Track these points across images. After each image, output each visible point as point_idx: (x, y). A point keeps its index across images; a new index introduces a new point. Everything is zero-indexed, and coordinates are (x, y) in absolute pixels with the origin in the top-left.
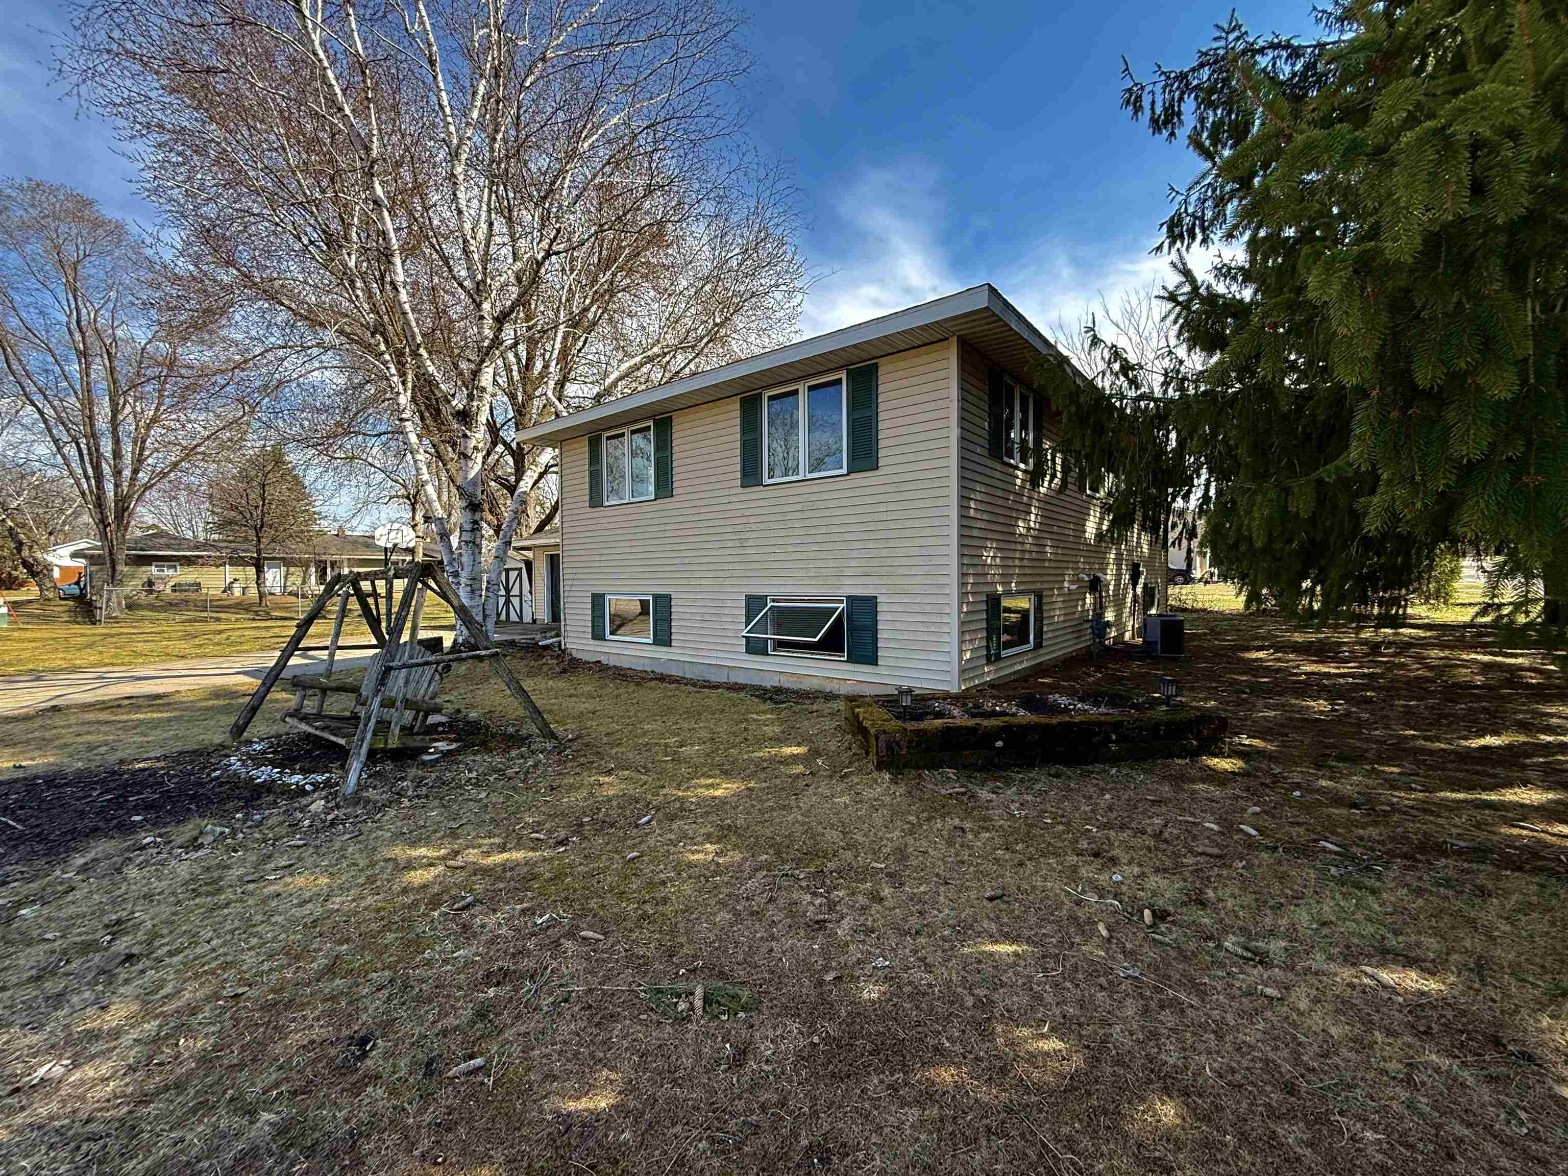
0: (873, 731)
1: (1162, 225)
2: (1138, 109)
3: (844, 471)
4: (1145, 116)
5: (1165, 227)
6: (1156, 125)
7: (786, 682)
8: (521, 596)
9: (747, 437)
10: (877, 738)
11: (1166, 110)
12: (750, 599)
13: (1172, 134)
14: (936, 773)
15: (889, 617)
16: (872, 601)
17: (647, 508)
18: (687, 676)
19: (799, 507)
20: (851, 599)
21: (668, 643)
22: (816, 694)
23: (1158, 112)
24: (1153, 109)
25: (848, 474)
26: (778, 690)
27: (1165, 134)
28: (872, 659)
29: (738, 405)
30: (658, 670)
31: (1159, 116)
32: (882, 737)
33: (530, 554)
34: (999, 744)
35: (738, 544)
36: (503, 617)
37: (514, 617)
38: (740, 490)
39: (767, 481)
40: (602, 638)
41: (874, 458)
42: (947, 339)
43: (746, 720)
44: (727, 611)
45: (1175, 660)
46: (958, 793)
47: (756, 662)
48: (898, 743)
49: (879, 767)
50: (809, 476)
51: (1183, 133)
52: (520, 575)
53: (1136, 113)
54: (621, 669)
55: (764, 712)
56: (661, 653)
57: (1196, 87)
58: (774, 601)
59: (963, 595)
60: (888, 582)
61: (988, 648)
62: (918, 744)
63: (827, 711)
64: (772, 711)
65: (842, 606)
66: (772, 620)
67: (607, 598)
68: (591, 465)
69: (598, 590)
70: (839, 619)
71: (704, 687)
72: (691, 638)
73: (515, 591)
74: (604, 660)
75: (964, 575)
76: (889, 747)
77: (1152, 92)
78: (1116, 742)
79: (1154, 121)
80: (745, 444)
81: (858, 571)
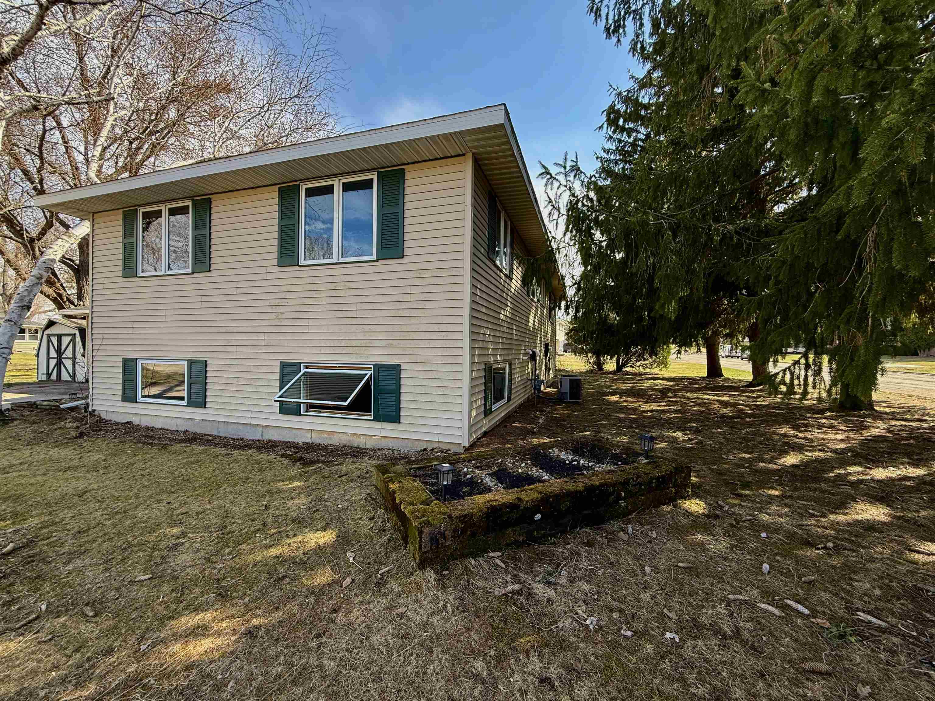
0: (415, 523)
1: (603, 112)
2: (598, 15)
3: (374, 257)
4: (602, 24)
5: (605, 113)
6: (609, 32)
7: (316, 439)
8: (74, 358)
9: (285, 222)
10: (421, 533)
11: (615, 22)
12: (284, 366)
13: (619, 41)
14: (481, 560)
15: (410, 382)
16: (396, 369)
17: (182, 280)
18: (222, 435)
19: (332, 286)
20: (379, 368)
21: (203, 405)
22: (346, 451)
23: (610, 21)
24: (607, 19)
25: (377, 261)
26: (310, 447)
27: (614, 39)
28: (396, 418)
29: (277, 194)
30: (192, 429)
31: (611, 25)
32: (427, 530)
33: (84, 323)
34: (538, 517)
35: (273, 316)
36: (54, 377)
37: (65, 376)
38: (278, 269)
39: (302, 262)
40: (134, 400)
41: (400, 248)
42: (464, 155)
43: (269, 492)
44: (261, 376)
45: (578, 404)
46: (513, 592)
47: (291, 421)
48: (443, 535)
49: (422, 565)
50: (342, 260)
51: (626, 42)
52: (73, 340)
53: (596, 19)
54: (152, 429)
55: (291, 479)
56: (196, 413)
57: (634, 11)
58: (307, 367)
59: (472, 364)
60: (411, 353)
61: (485, 405)
62: (464, 531)
63: (357, 473)
64: (299, 477)
65: (369, 373)
66: (306, 384)
67: (140, 363)
68: (125, 236)
69: (130, 355)
70: (368, 383)
71: (235, 447)
72: (227, 400)
73: (69, 353)
74: (136, 420)
75: (473, 348)
76: (434, 540)
77: (607, 6)
78: (624, 499)
79: (607, 29)
80: (282, 228)
81: (383, 343)
